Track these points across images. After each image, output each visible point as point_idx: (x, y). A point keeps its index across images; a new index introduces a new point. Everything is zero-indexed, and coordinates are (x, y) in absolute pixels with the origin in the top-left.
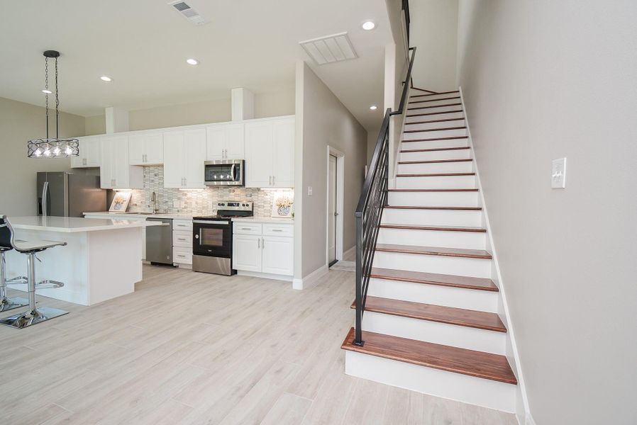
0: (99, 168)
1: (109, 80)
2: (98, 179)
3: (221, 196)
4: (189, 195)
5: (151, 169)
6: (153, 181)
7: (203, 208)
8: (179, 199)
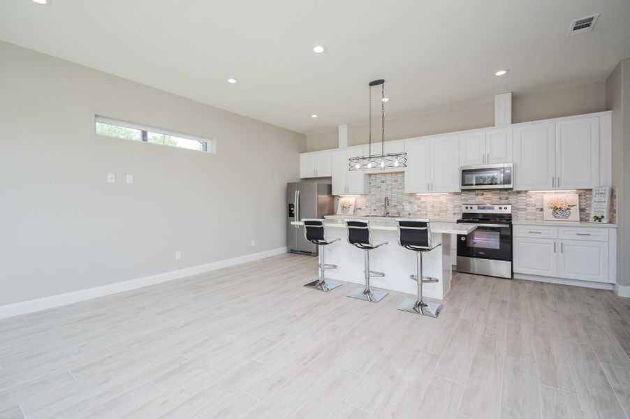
0: (331, 177)
1: (388, 100)
2: (330, 187)
3: (464, 200)
4: (423, 199)
5: (378, 176)
6: (379, 187)
7: (441, 211)
8: (410, 203)
